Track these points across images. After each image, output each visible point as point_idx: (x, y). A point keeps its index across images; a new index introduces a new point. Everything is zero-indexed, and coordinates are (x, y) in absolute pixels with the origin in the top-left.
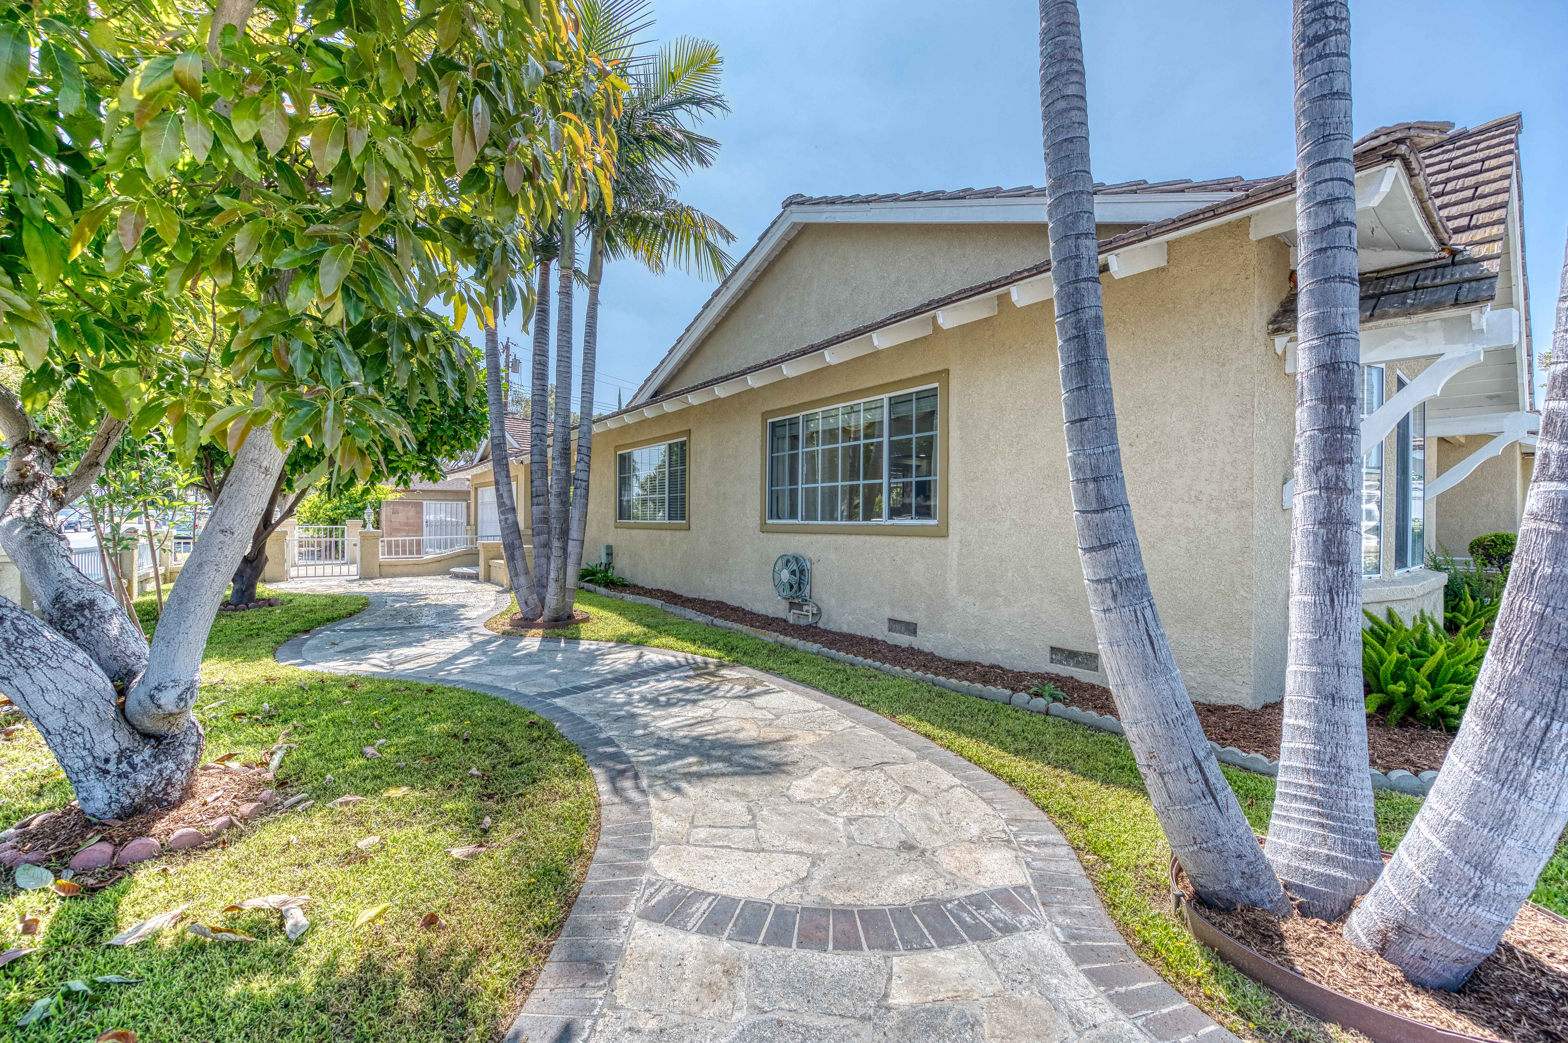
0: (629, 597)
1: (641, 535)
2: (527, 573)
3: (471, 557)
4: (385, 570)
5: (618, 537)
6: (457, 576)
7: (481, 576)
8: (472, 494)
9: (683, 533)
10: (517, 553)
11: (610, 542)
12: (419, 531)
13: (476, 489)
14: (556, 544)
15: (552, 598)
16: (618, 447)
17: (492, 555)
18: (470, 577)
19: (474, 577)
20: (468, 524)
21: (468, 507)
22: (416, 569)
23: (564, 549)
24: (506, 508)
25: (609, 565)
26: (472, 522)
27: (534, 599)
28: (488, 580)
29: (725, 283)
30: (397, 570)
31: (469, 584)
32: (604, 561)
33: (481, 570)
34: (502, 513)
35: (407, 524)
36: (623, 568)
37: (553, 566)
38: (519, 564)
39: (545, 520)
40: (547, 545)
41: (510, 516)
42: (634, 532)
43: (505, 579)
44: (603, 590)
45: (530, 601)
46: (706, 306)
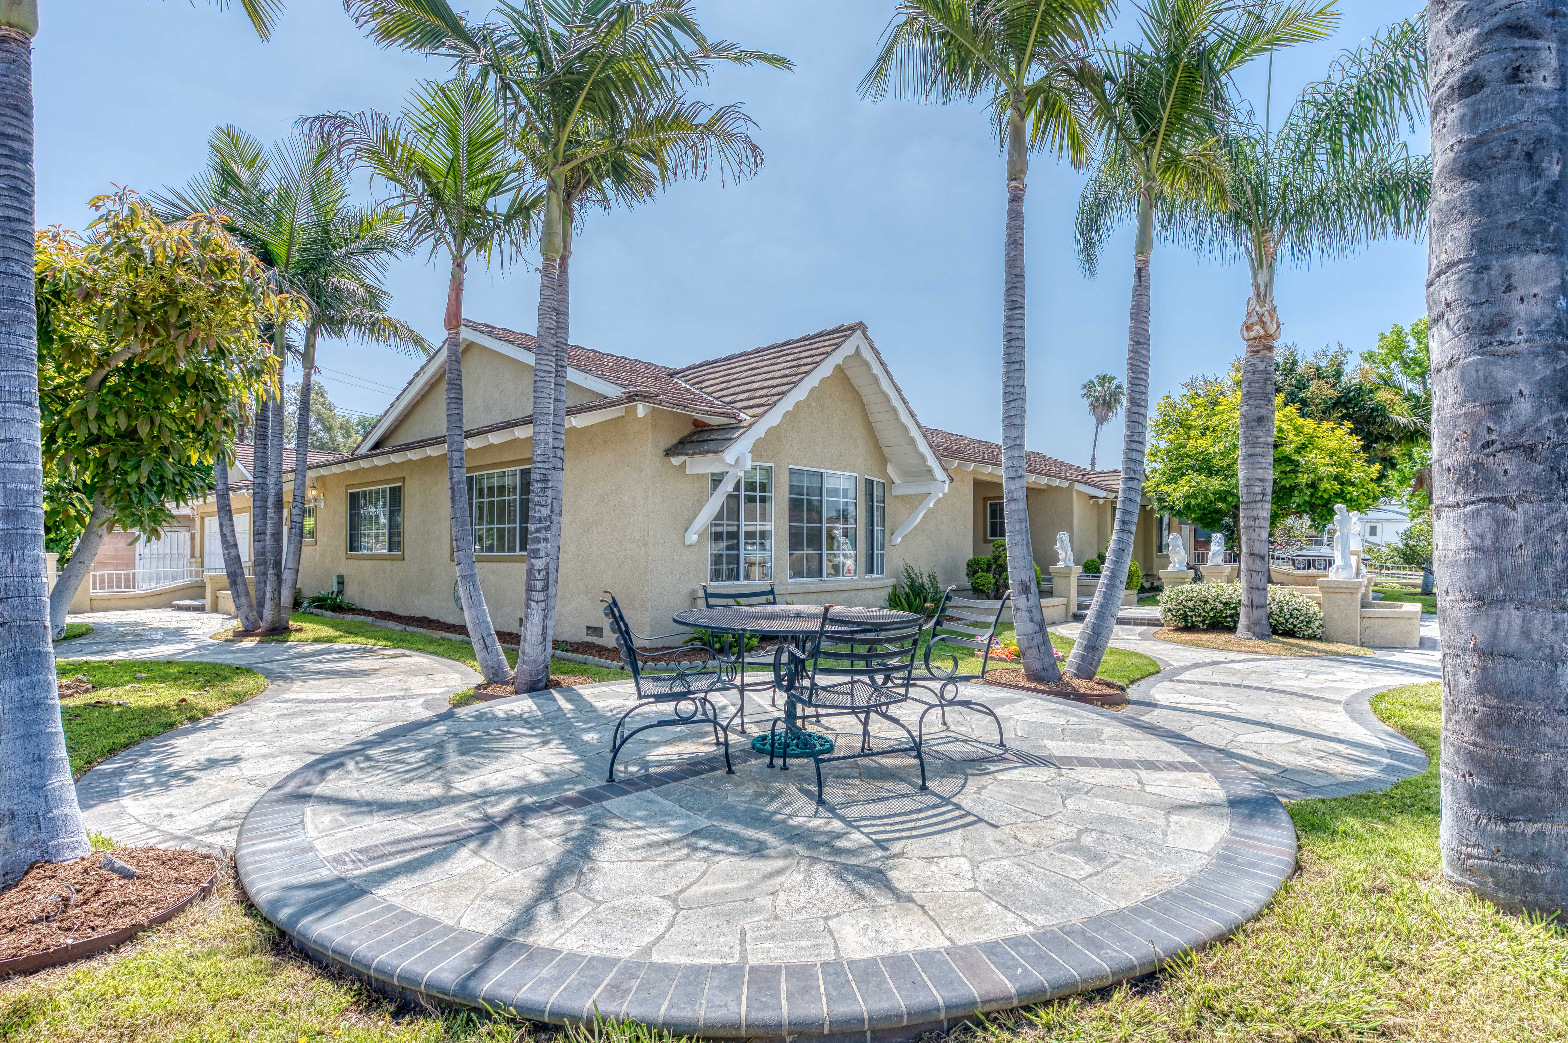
0: (349, 617)
1: (367, 565)
2: (247, 594)
3: (197, 590)
4: (96, 604)
5: (348, 568)
6: (180, 608)
7: (208, 606)
8: (198, 523)
9: (398, 564)
10: (239, 579)
11: (342, 571)
12: (131, 564)
13: (202, 519)
14: (271, 571)
15: (268, 613)
16: (348, 486)
17: (219, 586)
18: (195, 609)
19: (201, 609)
20: (193, 556)
21: (192, 538)
22: (132, 603)
23: (279, 576)
24: (229, 544)
25: (340, 592)
26: (197, 554)
27: (253, 615)
28: (215, 610)
29: (429, 361)
30: (111, 604)
31: (194, 614)
32: (335, 589)
33: (208, 602)
34: (226, 548)
35: (115, 557)
36: (353, 594)
37: (268, 588)
38: (241, 589)
39: (263, 554)
40: (265, 574)
41: (233, 551)
42: (363, 563)
43: (232, 608)
44: (329, 613)
45: (251, 617)
46: (410, 383)
